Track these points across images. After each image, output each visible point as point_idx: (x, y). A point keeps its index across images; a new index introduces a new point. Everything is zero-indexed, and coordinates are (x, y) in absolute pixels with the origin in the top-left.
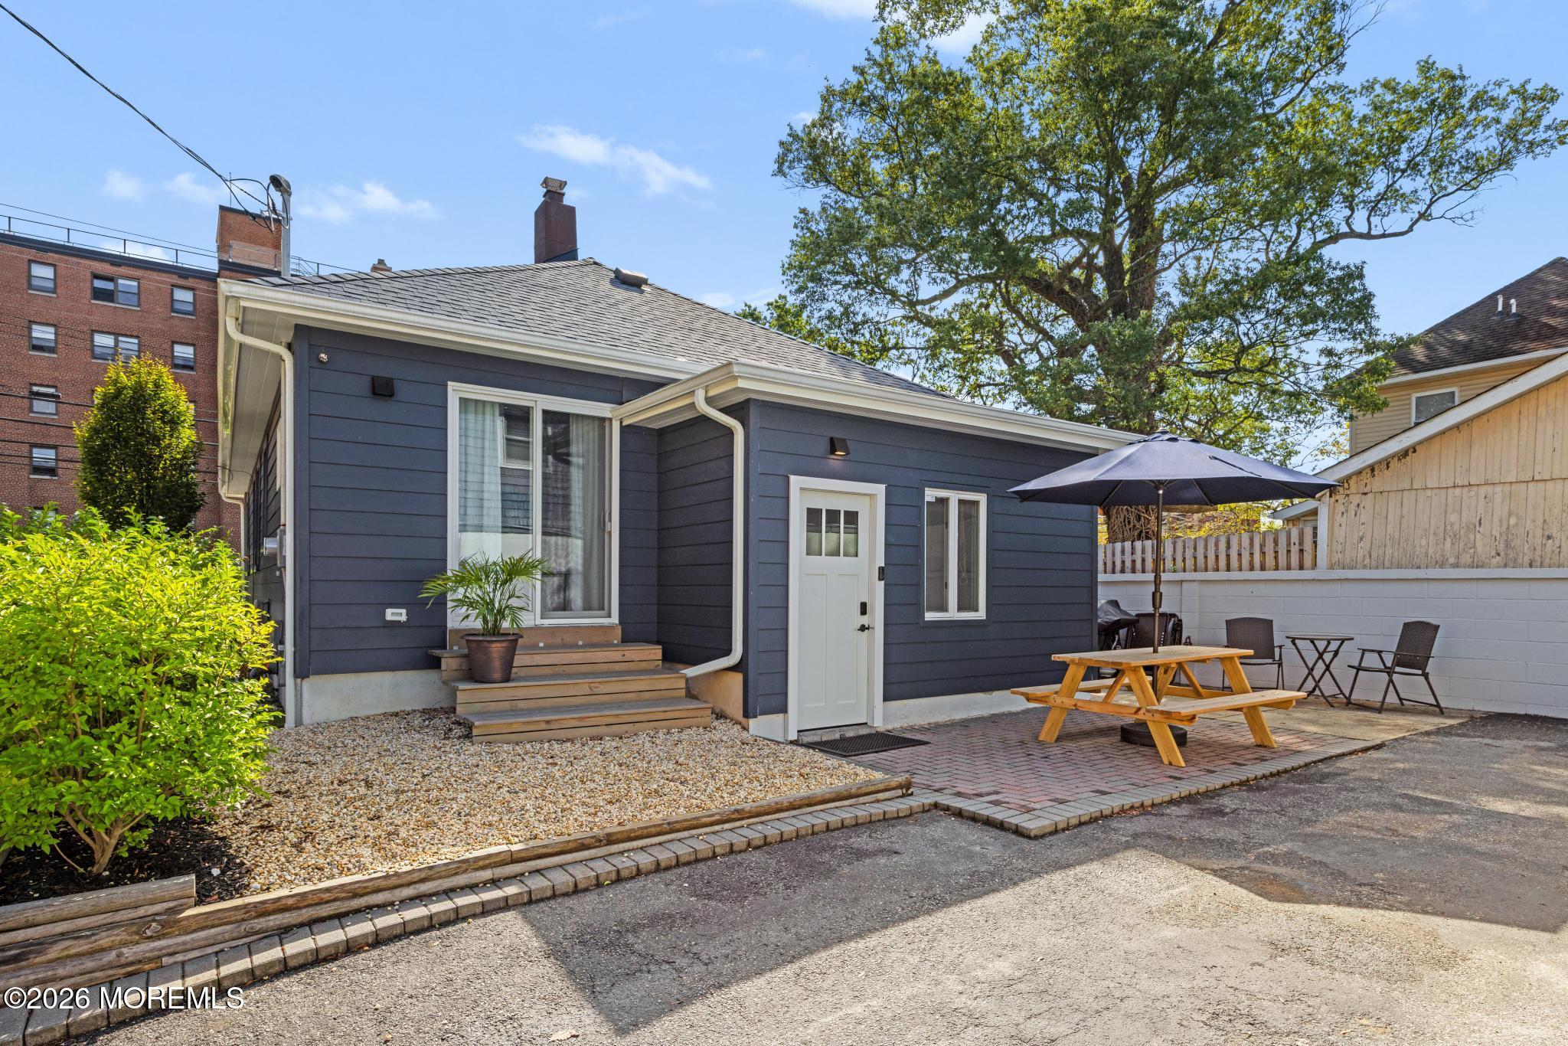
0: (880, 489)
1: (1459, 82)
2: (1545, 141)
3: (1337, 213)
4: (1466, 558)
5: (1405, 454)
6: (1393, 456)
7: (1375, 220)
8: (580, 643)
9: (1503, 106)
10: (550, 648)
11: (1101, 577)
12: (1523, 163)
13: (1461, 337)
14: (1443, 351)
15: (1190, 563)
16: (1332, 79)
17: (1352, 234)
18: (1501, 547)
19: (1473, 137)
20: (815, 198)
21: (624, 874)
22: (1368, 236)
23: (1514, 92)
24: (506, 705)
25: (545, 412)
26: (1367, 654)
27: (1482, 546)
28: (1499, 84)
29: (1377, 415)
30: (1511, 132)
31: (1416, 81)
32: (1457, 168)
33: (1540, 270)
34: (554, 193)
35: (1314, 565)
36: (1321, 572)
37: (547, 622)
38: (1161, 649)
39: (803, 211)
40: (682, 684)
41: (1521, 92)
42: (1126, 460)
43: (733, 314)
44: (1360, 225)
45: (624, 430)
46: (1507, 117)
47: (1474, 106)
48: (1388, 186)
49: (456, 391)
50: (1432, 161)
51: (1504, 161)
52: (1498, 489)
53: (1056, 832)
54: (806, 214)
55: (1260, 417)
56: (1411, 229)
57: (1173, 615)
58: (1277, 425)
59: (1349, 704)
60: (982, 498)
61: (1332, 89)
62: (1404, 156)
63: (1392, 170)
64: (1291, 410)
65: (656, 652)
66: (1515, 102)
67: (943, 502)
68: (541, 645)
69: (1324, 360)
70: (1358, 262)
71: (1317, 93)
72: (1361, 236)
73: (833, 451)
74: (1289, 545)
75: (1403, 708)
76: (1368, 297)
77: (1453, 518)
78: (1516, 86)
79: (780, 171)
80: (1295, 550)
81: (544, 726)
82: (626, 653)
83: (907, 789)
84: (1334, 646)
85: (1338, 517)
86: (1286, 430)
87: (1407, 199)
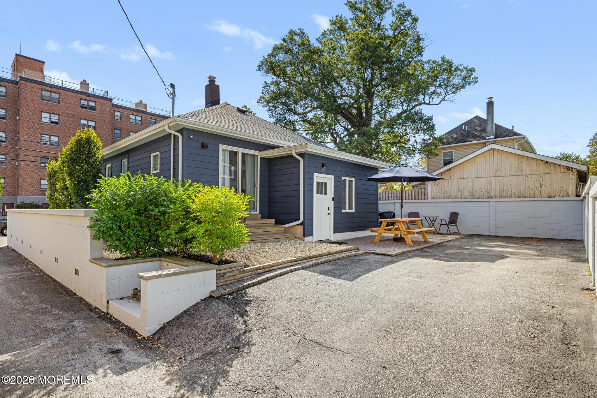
0: (332, 177)
1: (451, 64)
2: (472, 82)
3: (421, 97)
4: (463, 197)
5: (449, 170)
6: (446, 171)
7: (431, 100)
9: (462, 71)
11: (379, 202)
12: (467, 87)
13: (455, 136)
14: (451, 140)
15: (395, 198)
16: (419, 58)
17: (425, 103)
18: (471, 194)
19: (455, 78)
20: (270, 78)
21: (317, 264)
22: (429, 104)
23: (465, 68)
25: (242, 153)
26: (443, 221)
27: (467, 194)
28: (461, 65)
29: (436, 157)
30: (464, 79)
31: (440, 62)
32: (451, 87)
33: (473, 118)
34: (212, 80)
35: (427, 199)
36: (430, 200)
39: (266, 83)
40: (283, 229)
41: (466, 68)
42: (397, 172)
43: (272, 123)
44: (427, 101)
45: (261, 158)
46: (463, 74)
47: (455, 70)
48: (434, 91)
49: (222, 147)
50: (445, 84)
51: (463, 86)
52: (470, 179)
53: (396, 255)
54: (266, 84)
55: (400, 155)
56: (440, 103)
57: (393, 212)
58: (404, 157)
59: (439, 233)
60: (353, 180)
61: (419, 61)
62: (438, 83)
63: (435, 86)
64: (408, 153)
65: (273, 221)
66: (465, 71)
67: (345, 180)
69: (423, 141)
70: (431, 116)
71: (415, 62)
72: (427, 104)
73: (323, 166)
74: (421, 193)
75: (451, 234)
76: (433, 126)
77: (460, 186)
78: (465, 67)
79: (259, 70)
80: (423, 194)
81: (260, 239)
83: (358, 250)
84: (435, 218)
85: (433, 186)
86: (407, 159)
87: (439, 94)
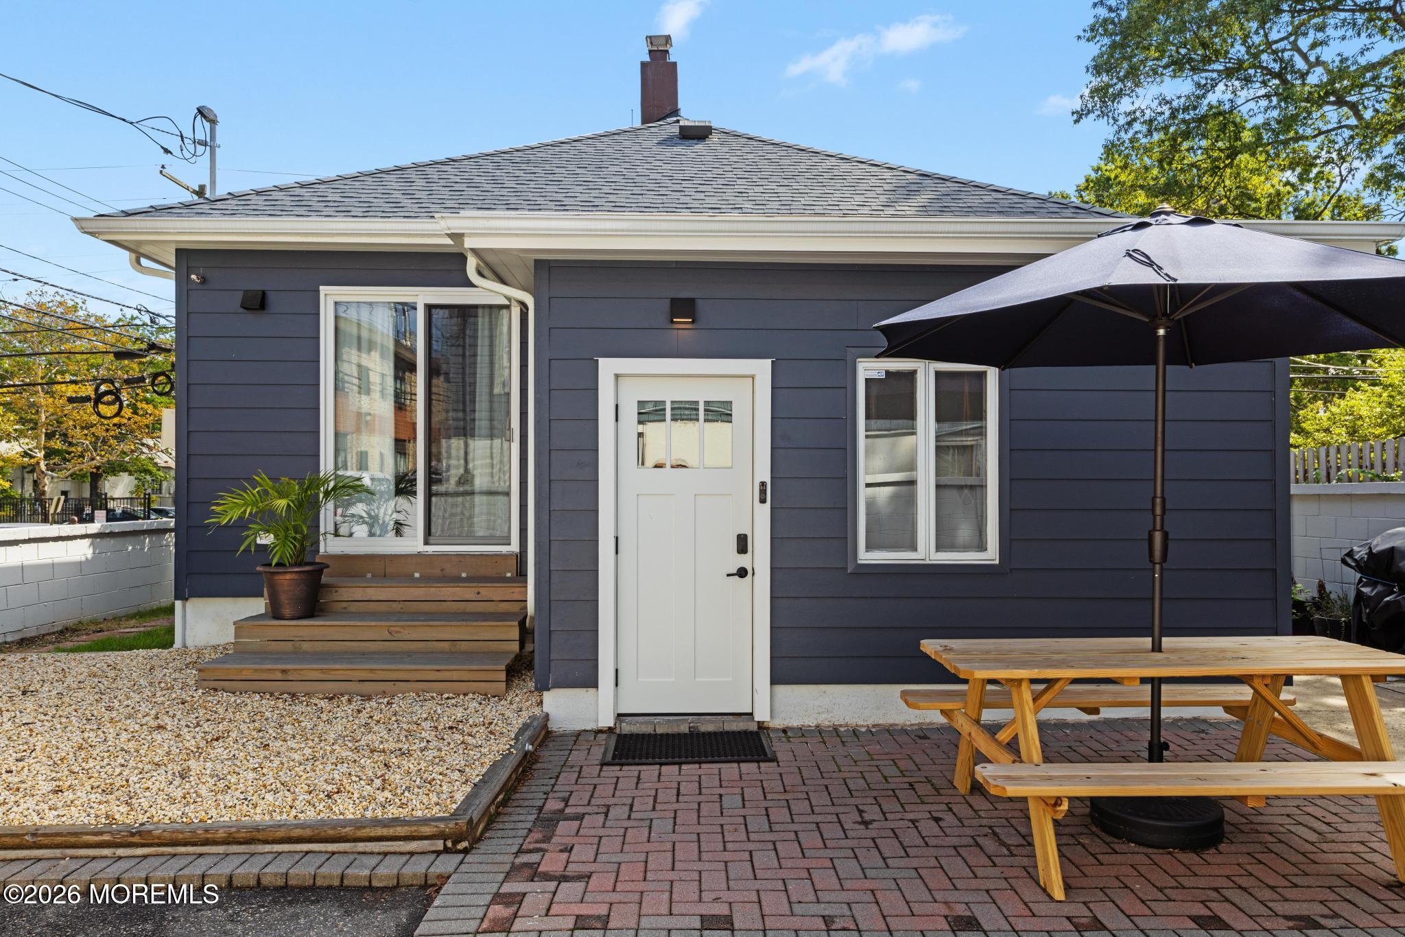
0: (760, 369)
8: (464, 575)
10: (427, 580)
24: (288, 646)
25: (429, 306)
37: (431, 549)
38: (1167, 641)
49: (330, 295)
68: (417, 575)
73: (673, 318)
82: (481, 590)
83: (455, 843)
